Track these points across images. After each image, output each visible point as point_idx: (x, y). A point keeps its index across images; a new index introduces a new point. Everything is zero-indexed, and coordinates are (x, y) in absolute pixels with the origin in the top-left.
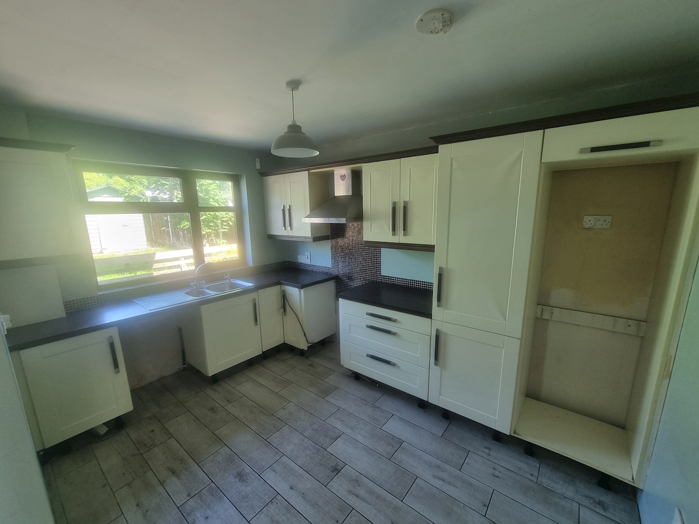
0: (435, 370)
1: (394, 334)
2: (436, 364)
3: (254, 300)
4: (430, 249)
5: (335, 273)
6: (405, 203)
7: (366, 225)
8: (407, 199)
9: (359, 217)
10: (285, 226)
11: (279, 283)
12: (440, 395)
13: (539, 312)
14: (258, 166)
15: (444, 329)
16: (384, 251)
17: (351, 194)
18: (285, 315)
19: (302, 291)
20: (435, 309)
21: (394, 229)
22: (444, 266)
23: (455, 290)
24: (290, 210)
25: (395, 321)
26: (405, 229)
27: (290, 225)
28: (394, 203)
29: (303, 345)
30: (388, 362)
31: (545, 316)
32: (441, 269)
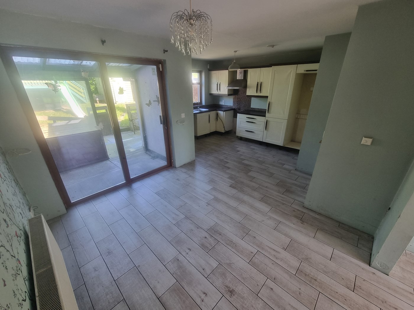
0: (265, 132)
1: (255, 123)
2: (265, 130)
3: (209, 115)
4: (267, 97)
5: (234, 107)
6: (261, 82)
7: (248, 90)
8: (262, 81)
9: (246, 87)
10: (217, 90)
11: (216, 110)
12: (266, 139)
13: (297, 116)
14: (208, 68)
15: (269, 119)
16: (252, 99)
17: (243, 79)
18: (217, 121)
19: (224, 112)
20: (267, 114)
21: (257, 91)
22: (270, 101)
23: (273, 108)
24: (220, 84)
25: (255, 119)
26: (260, 91)
27: (220, 90)
28: (258, 82)
29: (223, 131)
30: (252, 132)
31: (298, 117)
32: (269, 102)
